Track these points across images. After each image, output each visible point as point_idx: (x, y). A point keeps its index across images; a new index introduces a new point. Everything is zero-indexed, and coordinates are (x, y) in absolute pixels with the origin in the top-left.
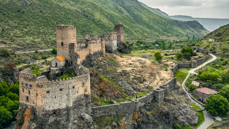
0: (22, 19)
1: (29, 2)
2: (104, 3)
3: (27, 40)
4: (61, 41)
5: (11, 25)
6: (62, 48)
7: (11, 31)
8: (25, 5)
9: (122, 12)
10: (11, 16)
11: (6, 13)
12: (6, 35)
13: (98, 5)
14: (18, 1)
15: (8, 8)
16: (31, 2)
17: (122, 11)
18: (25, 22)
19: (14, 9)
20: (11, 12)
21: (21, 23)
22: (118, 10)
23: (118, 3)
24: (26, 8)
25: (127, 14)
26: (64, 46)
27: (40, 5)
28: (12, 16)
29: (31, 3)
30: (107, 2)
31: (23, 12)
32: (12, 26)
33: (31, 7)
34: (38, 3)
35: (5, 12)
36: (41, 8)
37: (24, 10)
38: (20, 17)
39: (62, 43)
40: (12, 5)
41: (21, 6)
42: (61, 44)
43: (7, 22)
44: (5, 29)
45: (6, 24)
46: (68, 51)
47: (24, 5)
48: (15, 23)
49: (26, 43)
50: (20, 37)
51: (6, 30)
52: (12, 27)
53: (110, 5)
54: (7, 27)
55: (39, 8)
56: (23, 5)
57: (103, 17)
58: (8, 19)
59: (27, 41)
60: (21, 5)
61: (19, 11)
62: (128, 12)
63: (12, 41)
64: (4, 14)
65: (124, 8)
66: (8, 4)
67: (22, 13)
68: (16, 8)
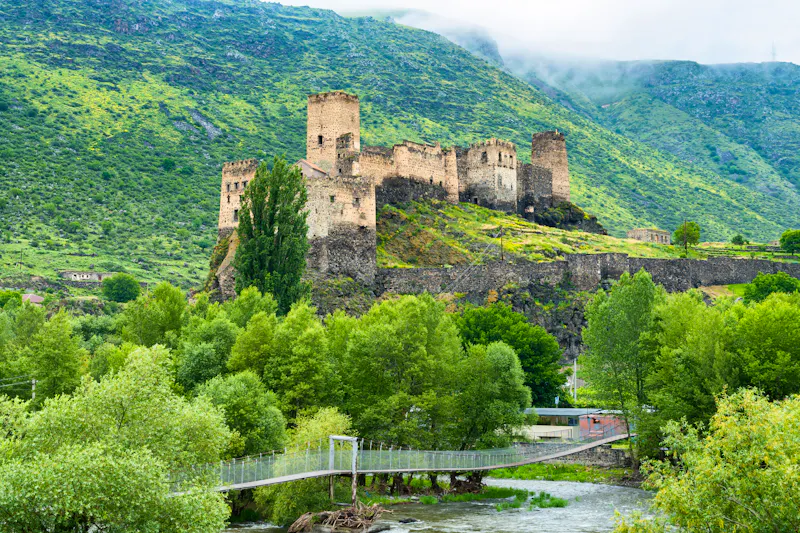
0: (183, 197)
1: (217, 127)
2: (634, 131)
3: (201, 269)
4: (318, 134)
5: (134, 216)
6: (318, 151)
7: (139, 237)
8: (197, 142)
9: (742, 176)
10: (135, 185)
11: (116, 173)
12: (121, 248)
13: (585, 132)
14: (164, 126)
15: (124, 153)
16: (223, 125)
17: (743, 168)
18: (193, 210)
19: (148, 156)
20: (133, 170)
21: (178, 212)
22: (716, 160)
23: (718, 120)
24: (200, 154)
25: (773, 185)
26: (326, 143)
27: (267, 141)
28: (140, 184)
29: (224, 130)
30: (652, 122)
31: (189, 172)
32: (142, 221)
33: (226, 149)
34: (256, 132)
35: (110, 170)
36: (271, 153)
37: (192, 160)
38: (175, 191)
39: (320, 137)
40: (141, 139)
41: (177, 147)
42: (317, 140)
43: (120, 206)
44: (113, 230)
45: (114, 214)
46: (335, 156)
47: (192, 138)
48: (154, 211)
49: (197, 278)
50: (176, 259)
51: (119, 232)
52: (139, 223)
53: (665, 138)
54: (119, 224)
55: (259, 151)
56: (189, 141)
57: (602, 197)
58: (125, 193)
59: (201, 272)
60: (177, 140)
61: (168, 166)
62: (786, 172)
63: (144, 267)
64: (106, 177)
65: (758, 149)
66: (124, 135)
67: (183, 172)
68: (157, 154)
